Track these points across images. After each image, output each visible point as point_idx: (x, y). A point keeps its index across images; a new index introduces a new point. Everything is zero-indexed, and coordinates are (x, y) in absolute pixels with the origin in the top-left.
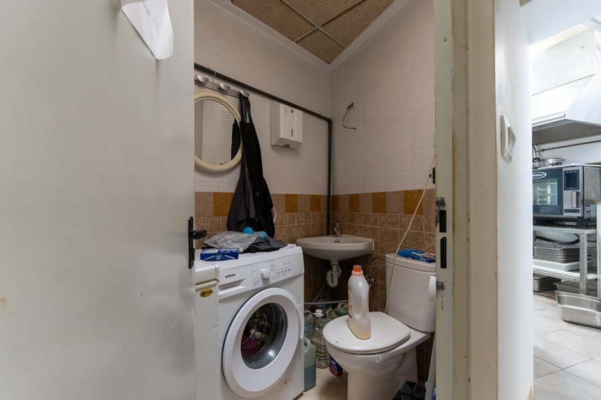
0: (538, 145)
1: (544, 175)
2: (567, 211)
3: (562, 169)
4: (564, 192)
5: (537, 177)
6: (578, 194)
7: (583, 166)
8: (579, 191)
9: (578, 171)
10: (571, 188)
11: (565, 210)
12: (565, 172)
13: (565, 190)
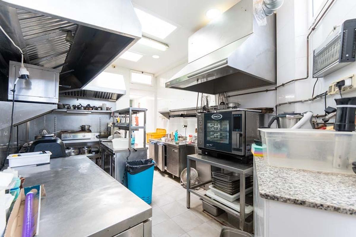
0: (226, 92)
1: (221, 117)
2: (235, 149)
3: (231, 113)
4: (233, 132)
5: (217, 118)
6: (241, 135)
7: (245, 111)
8: (242, 133)
9: (241, 115)
10: (237, 130)
11: (233, 148)
12: (234, 115)
13: (233, 131)
